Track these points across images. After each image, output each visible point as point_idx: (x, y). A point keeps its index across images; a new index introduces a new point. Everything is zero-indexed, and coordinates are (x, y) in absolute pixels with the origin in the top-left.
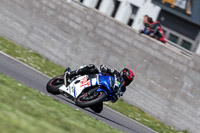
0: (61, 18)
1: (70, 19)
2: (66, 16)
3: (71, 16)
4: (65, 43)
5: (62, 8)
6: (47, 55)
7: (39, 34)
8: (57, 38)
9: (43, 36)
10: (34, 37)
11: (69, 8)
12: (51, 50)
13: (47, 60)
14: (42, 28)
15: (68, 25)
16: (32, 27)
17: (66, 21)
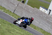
0: (48, 19)
1: (50, 20)
2: (49, 19)
3: (50, 19)
4: (49, 26)
5: (48, 17)
6: (44, 29)
7: (42, 24)
8: (47, 25)
9: (43, 24)
10: (41, 24)
11: (50, 17)
12: (45, 28)
13: (44, 30)
14: (43, 22)
15: (49, 21)
16: (40, 22)
17: (49, 20)
